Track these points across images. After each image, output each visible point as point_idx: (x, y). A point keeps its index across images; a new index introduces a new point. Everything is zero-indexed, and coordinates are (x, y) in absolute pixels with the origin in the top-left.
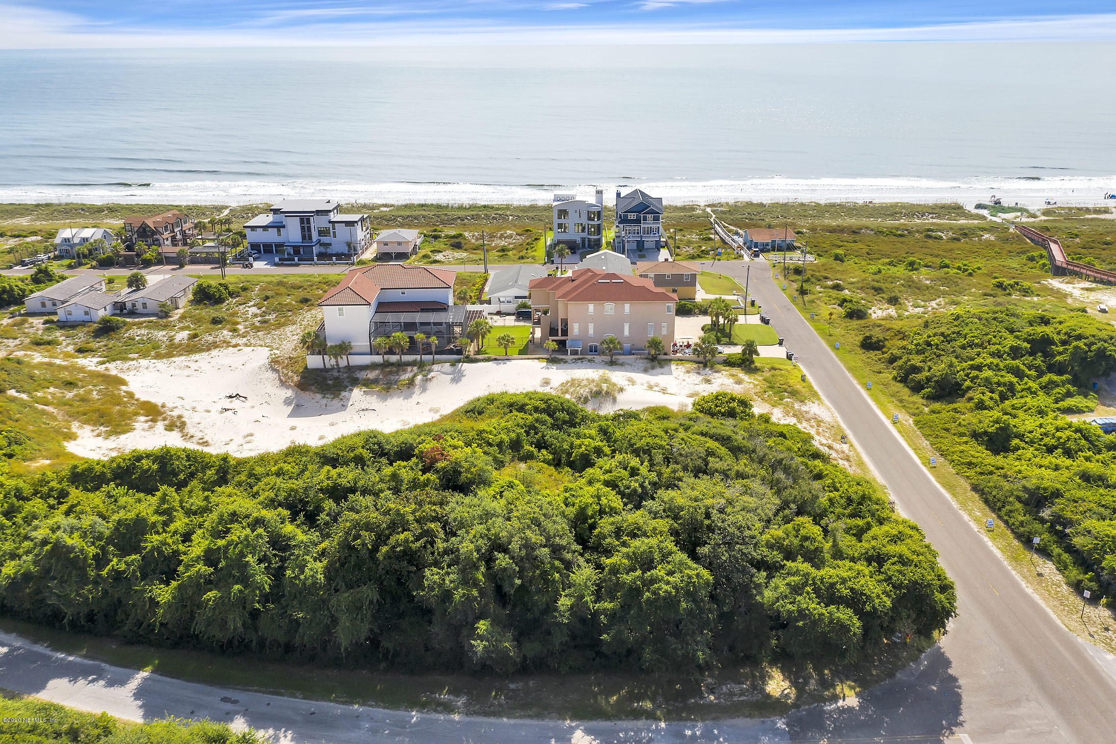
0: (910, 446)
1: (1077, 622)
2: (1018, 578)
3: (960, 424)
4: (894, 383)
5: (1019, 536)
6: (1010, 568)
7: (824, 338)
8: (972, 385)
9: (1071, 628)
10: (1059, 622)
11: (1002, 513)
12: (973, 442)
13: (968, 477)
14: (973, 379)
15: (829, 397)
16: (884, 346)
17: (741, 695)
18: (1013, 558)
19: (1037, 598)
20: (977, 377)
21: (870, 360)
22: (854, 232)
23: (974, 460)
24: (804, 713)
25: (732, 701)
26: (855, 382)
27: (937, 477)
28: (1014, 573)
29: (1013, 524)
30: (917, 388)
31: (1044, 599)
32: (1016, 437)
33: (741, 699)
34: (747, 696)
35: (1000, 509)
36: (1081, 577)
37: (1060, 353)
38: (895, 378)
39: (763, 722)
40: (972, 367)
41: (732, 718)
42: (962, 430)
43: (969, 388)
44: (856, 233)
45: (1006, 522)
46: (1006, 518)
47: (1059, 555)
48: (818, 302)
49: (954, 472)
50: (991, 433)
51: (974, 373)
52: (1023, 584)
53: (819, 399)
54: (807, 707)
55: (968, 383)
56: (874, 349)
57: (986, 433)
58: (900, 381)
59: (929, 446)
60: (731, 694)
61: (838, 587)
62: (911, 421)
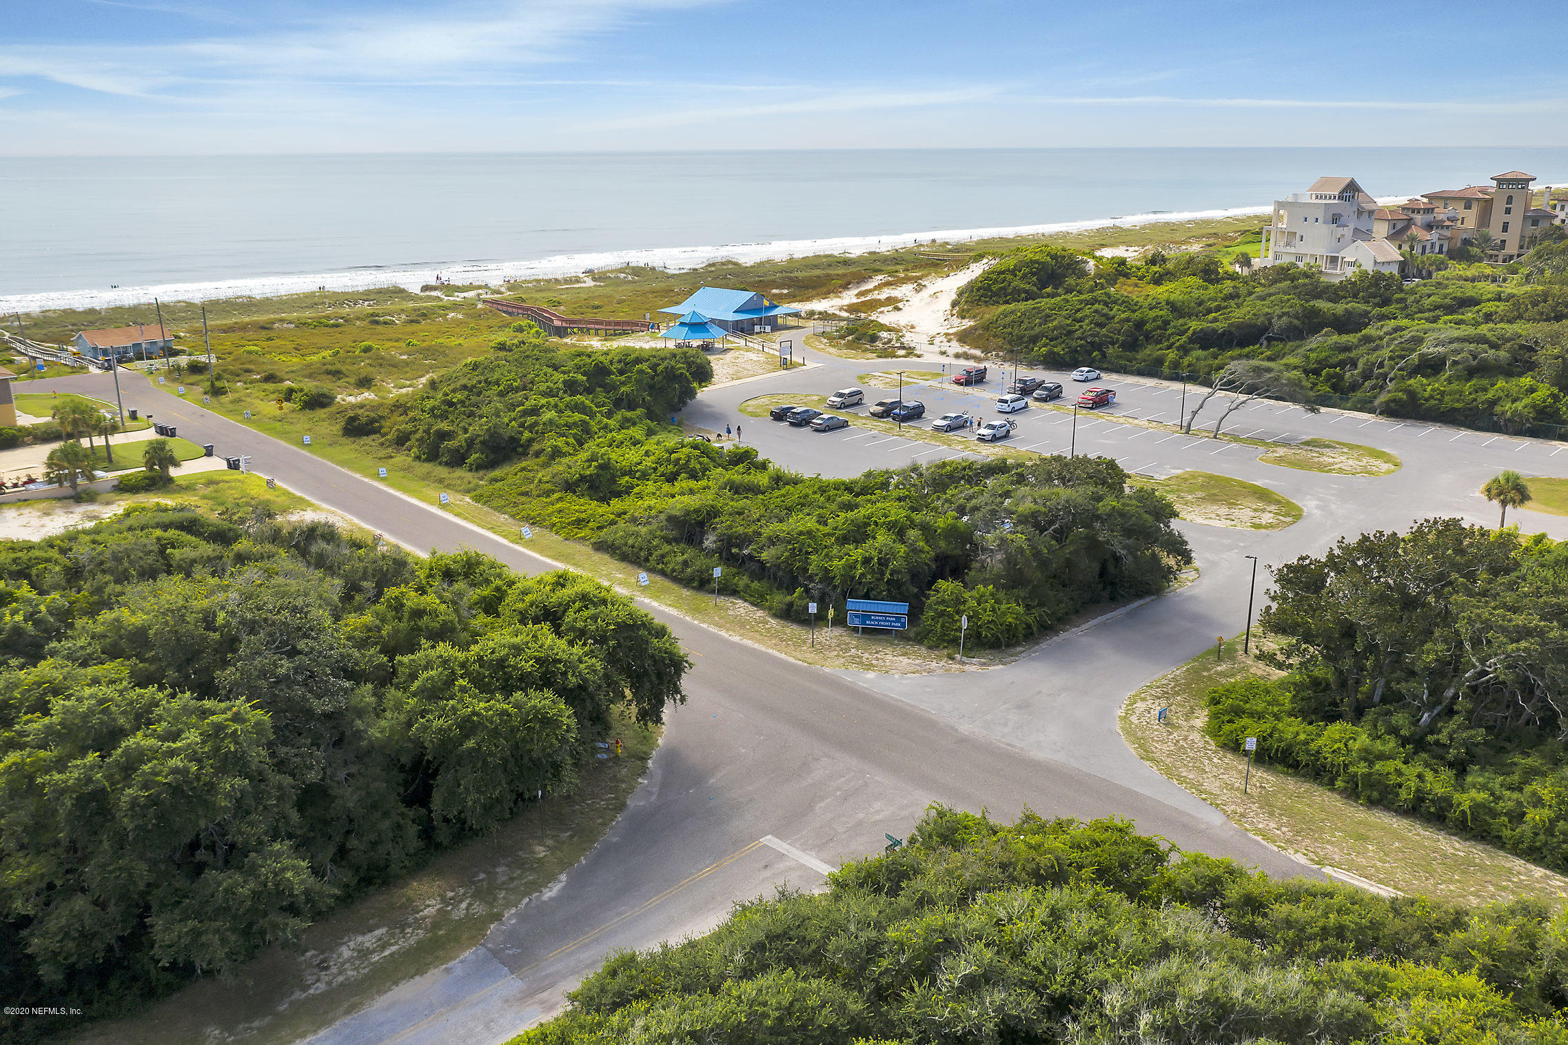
0: (483, 527)
1: (811, 652)
2: (713, 629)
3: (540, 481)
4: (417, 463)
5: (686, 582)
6: (696, 622)
7: (281, 438)
8: (534, 436)
9: (810, 661)
10: (792, 660)
11: (652, 563)
12: (570, 496)
13: (583, 538)
14: (531, 428)
15: (324, 500)
16: (381, 427)
17: (383, 948)
18: (694, 610)
19: (748, 643)
20: (536, 424)
21: (367, 447)
22: (263, 328)
23: (583, 516)
24: (514, 921)
25: (372, 964)
26: (358, 476)
27: (541, 552)
28: (704, 626)
29: (673, 570)
30: (457, 460)
31: (759, 642)
32: (624, 474)
33: (387, 953)
34: (396, 943)
35: (647, 560)
36: (789, 598)
37: (623, 383)
38: (418, 458)
39: (448, 970)
40: (526, 413)
41: (386, 992)
42: (548, 486)
43: (531, 441)
44: (268, 329)
45: (663, 573)
46: (660, 566)
47: (748, 586)
48: (249, 400)
49: (560, 538)
50: (591, 475)
51: (530, 420)
52: (723, 633)
53: (310, 505)
54: (513, 911)
55: (527, 435)
56: (368, 434)
57: (583, 478)
58: (428, 460)
59: (510, 520)
60: (363, 954)
61: (512, 661)
62: (468, 499)
